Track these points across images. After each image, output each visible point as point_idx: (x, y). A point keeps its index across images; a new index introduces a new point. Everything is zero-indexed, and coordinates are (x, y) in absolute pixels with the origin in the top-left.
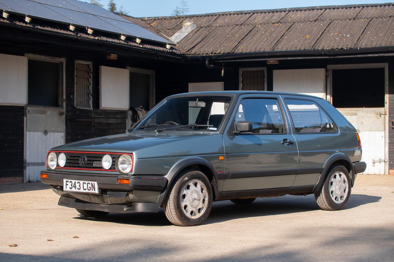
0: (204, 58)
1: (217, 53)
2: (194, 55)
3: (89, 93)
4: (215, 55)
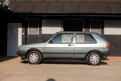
4: (25, 13)
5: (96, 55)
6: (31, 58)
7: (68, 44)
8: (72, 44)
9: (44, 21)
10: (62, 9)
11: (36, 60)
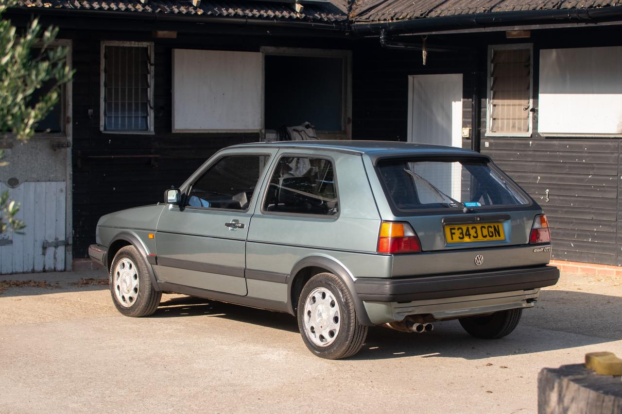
1: (400, 17)
3: (146, 103)
5: (328, 294)
6: (119, 282)
9: (549, 60)
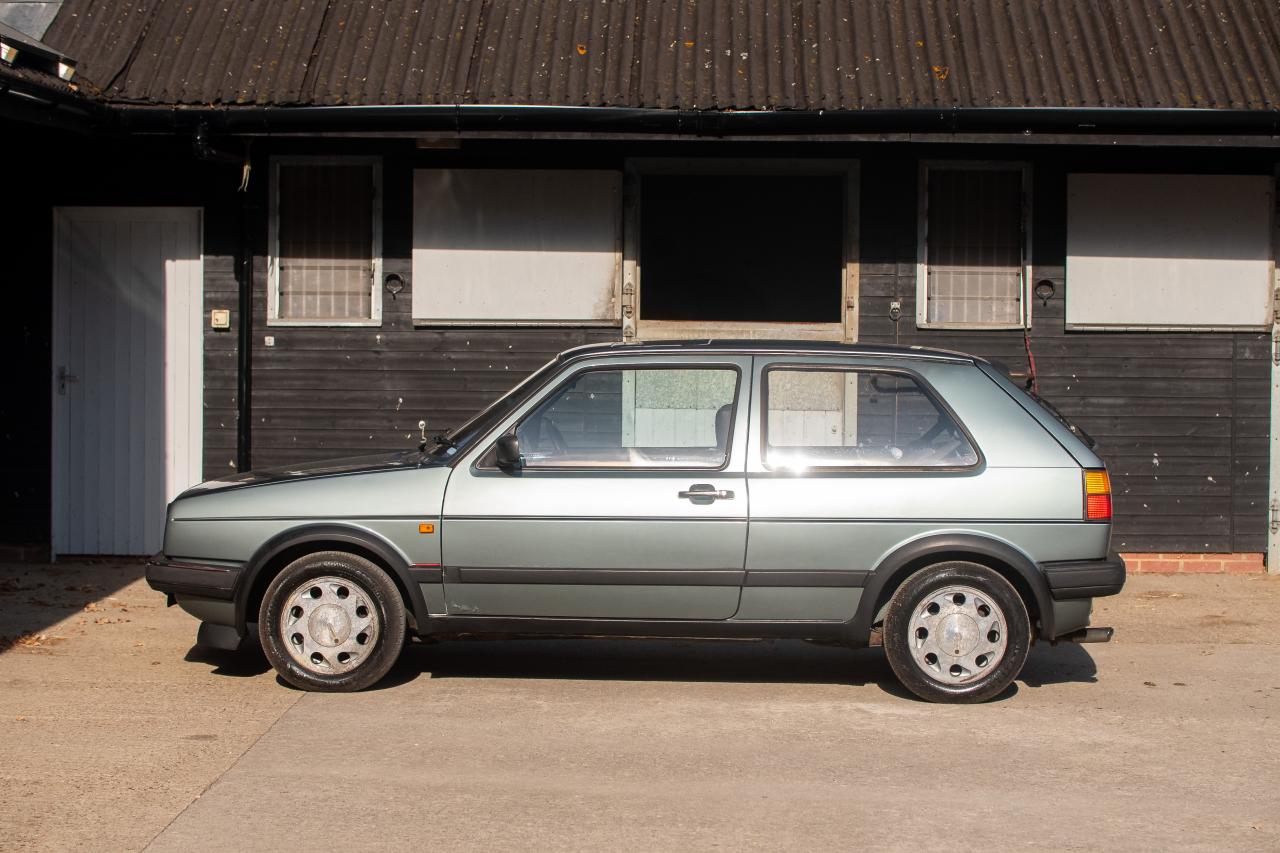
0: (190, 120)
1: (240, 101)
2: (137, 107)
4: (232, 108)
5: (972, 595)
6: (301, 626)
7: (686, 484)
8: (720, 485)
9: (433, 188)
10: (619, 64)
11: (350, 644)
